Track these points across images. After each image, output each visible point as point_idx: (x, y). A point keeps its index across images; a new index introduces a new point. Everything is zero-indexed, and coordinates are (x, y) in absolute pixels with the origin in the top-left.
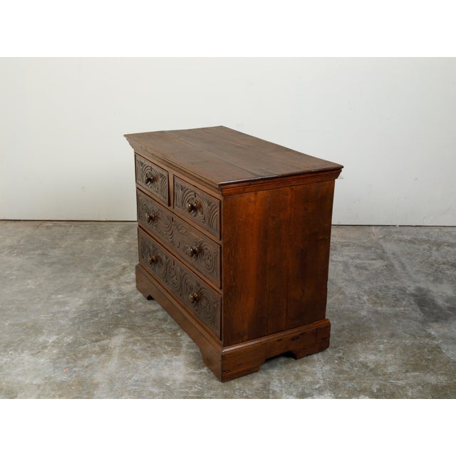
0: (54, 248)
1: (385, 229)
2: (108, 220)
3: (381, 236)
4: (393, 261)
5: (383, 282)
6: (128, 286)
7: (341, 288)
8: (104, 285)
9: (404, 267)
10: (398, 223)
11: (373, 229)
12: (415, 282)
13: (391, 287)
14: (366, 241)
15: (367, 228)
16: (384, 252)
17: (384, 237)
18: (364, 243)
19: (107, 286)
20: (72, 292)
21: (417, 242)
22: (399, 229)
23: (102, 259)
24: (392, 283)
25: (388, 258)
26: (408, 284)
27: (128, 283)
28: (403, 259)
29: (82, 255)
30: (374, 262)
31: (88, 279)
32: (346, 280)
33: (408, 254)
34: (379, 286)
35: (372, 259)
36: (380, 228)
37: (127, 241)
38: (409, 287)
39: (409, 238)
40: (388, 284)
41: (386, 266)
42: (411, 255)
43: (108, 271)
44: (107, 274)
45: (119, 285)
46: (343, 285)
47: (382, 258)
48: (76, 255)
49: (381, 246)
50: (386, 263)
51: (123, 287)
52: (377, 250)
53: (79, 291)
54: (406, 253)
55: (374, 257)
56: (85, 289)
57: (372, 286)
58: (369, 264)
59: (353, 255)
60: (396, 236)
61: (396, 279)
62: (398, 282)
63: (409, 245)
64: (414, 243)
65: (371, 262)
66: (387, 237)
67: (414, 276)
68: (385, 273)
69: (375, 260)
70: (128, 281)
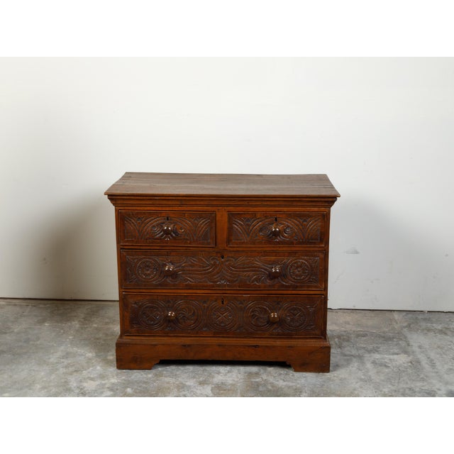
0: (5, 333)
1: (410, 315)
2: (73, 298)
3: (405, 324)
4: (419, 356)
5: (407, 383)
6: (92, 382)
7: (355, 390)
8: (63, 381)
9: (433, 365)
10: (426, 309)
11: (396, 316)
12: (447, 383)
13: (417, 389)
14: (387, 330)
15: (388, 314)
16: (408, 345)
17: (409, 325)
18: (384, 332)
19: (66, 382)
20: (21, 389)
21: (449, 333)
22: (427, 316)
23: (62, 348)
24: (419, 384)
25: (413, 352)
26: (438, 386)
27: (92, 379)
28: (432, 355)
29: (38, 342)
30: (395, 357)
31: (43, 374)
32: (361, 380)
33: (439, 347)
34: (403, 388)
35: (394, 354)
36: (404, 313)
37: (95, 325)
38: (439, 390)
39: (439, 327)
40: (412, 386)
41: (411, 362)
42: (442, 348)
43: (69, 364)
44: (66, 367)
45: (81, 381)
46: (357, 386)
47: (406, 352)
48: (31, 343)
49: (406, 337)
50: (410, 358)
51: (85, 384)
52: (400, 342)
53: (30, 389)
54: (435, 347)
55: (396, 351)
56: (38, 386)
57: (394, 388)
58: (390, 359)
59: (370, 347)
60: (423, 324)
61: (423, 380)
62: (425, 383)
63: (439, 336)
64: (446, 334)
65: (392, 357)
66: (411, 326)
67: (445, 376)
68: (410, 371)
69: (398, 354)
70: (92, 376)
